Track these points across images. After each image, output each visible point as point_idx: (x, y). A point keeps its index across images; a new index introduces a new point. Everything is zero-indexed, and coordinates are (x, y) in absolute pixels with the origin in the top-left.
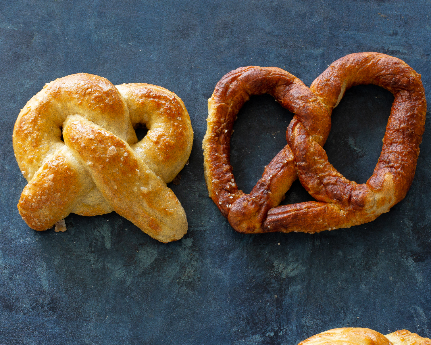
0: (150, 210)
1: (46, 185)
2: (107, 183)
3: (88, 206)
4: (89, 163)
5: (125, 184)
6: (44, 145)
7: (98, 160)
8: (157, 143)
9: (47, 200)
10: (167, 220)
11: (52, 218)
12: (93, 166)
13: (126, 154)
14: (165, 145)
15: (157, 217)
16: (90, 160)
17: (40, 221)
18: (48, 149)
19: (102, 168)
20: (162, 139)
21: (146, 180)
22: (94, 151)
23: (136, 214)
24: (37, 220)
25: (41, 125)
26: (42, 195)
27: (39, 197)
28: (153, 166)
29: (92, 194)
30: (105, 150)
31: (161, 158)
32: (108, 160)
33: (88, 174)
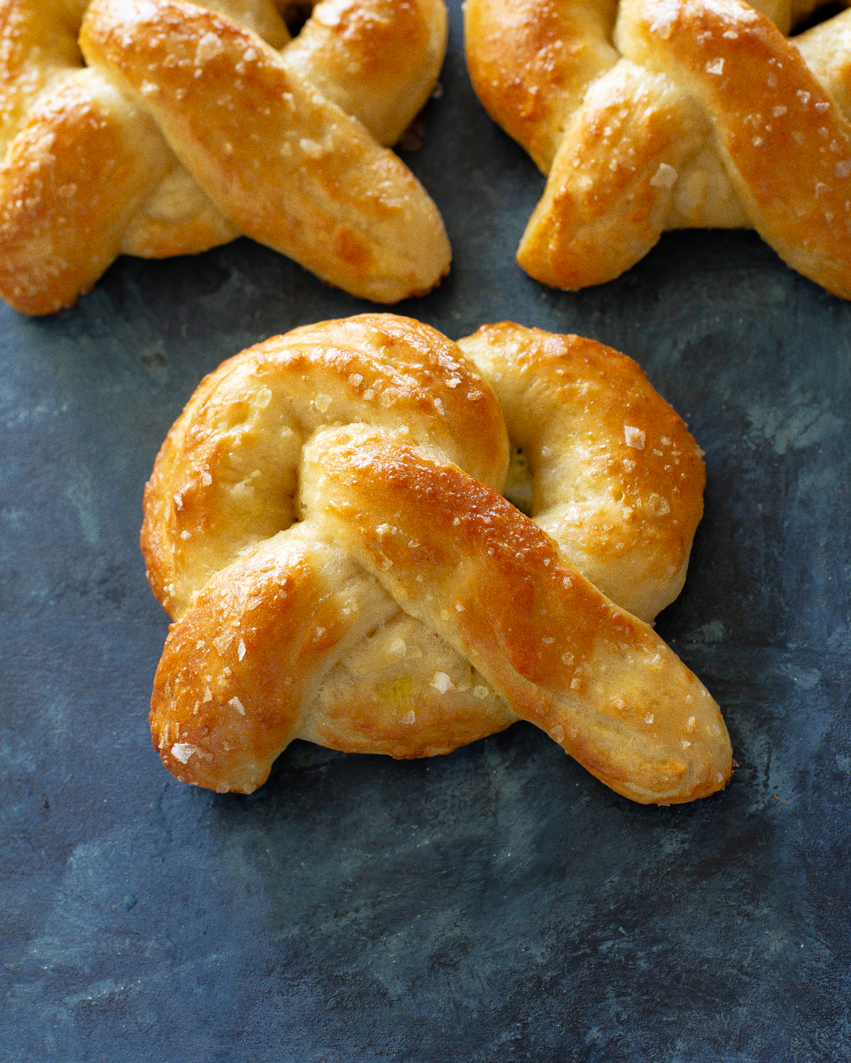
0: (333, 207)
1: (35, 166)
2: (203, 138)
3: (164, 222)
4: (149, 88)
5: (255, 137)
6: (32, 74)
7: (171, 77)
8: (340, 28)
9: (41, 211)
10: (385, 230)
11: (64, 265)
12: (161, 96)
13: (249, 55)
14: (362, 31)
15: (357, 225)
16: (150, 81)
17: (33, 281)
18: (42, 83)
19: (186, 98)
20: (353, 17)
21: (315, 124)
22: (160, 52)
23: (298, 223)
24: (24, 279)
25: (19, 26)
26: (24, 196)
27: (19, 204)
28: (334, 90)
29: (169, 185)
30: (190, 46)
31: (354, 67)
32: (198, 73)
33: (150, 126)
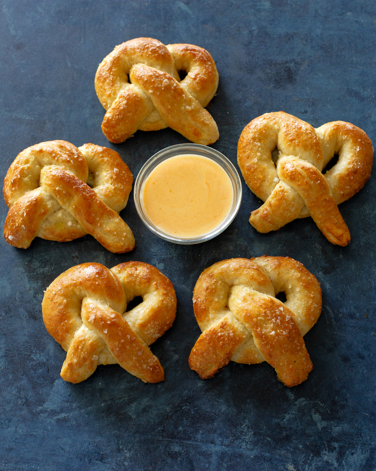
0: (193, 123)
1: (122, 108)
2: (163, 104)
3: (151, 123)
4: (151, 91)
5: (175, 105)
6: (118, 84)
7: (156, 89)
8: (195, 79)
9: (122, 119)
10: (205, 129)
11: (126, 132)
12: (153, 94)
13: (175, 85)
14: (200, 80)
15: (198, 127)
16: (151, 90)
17: (118, 135)
18: (121, 87)
19: (160, 94)
20: (198, 76)
21: (189, 102)
22: (154, 82)
23: (184, 126)
24: (115, 135)
25: (114, 72)
26: (118, 115)
27: (117, 117)
28: (193, 94)
29: (153, 114)
30: (161, 82)
31: (198, 89)
32: (163, 88)
33: (149, 99)
